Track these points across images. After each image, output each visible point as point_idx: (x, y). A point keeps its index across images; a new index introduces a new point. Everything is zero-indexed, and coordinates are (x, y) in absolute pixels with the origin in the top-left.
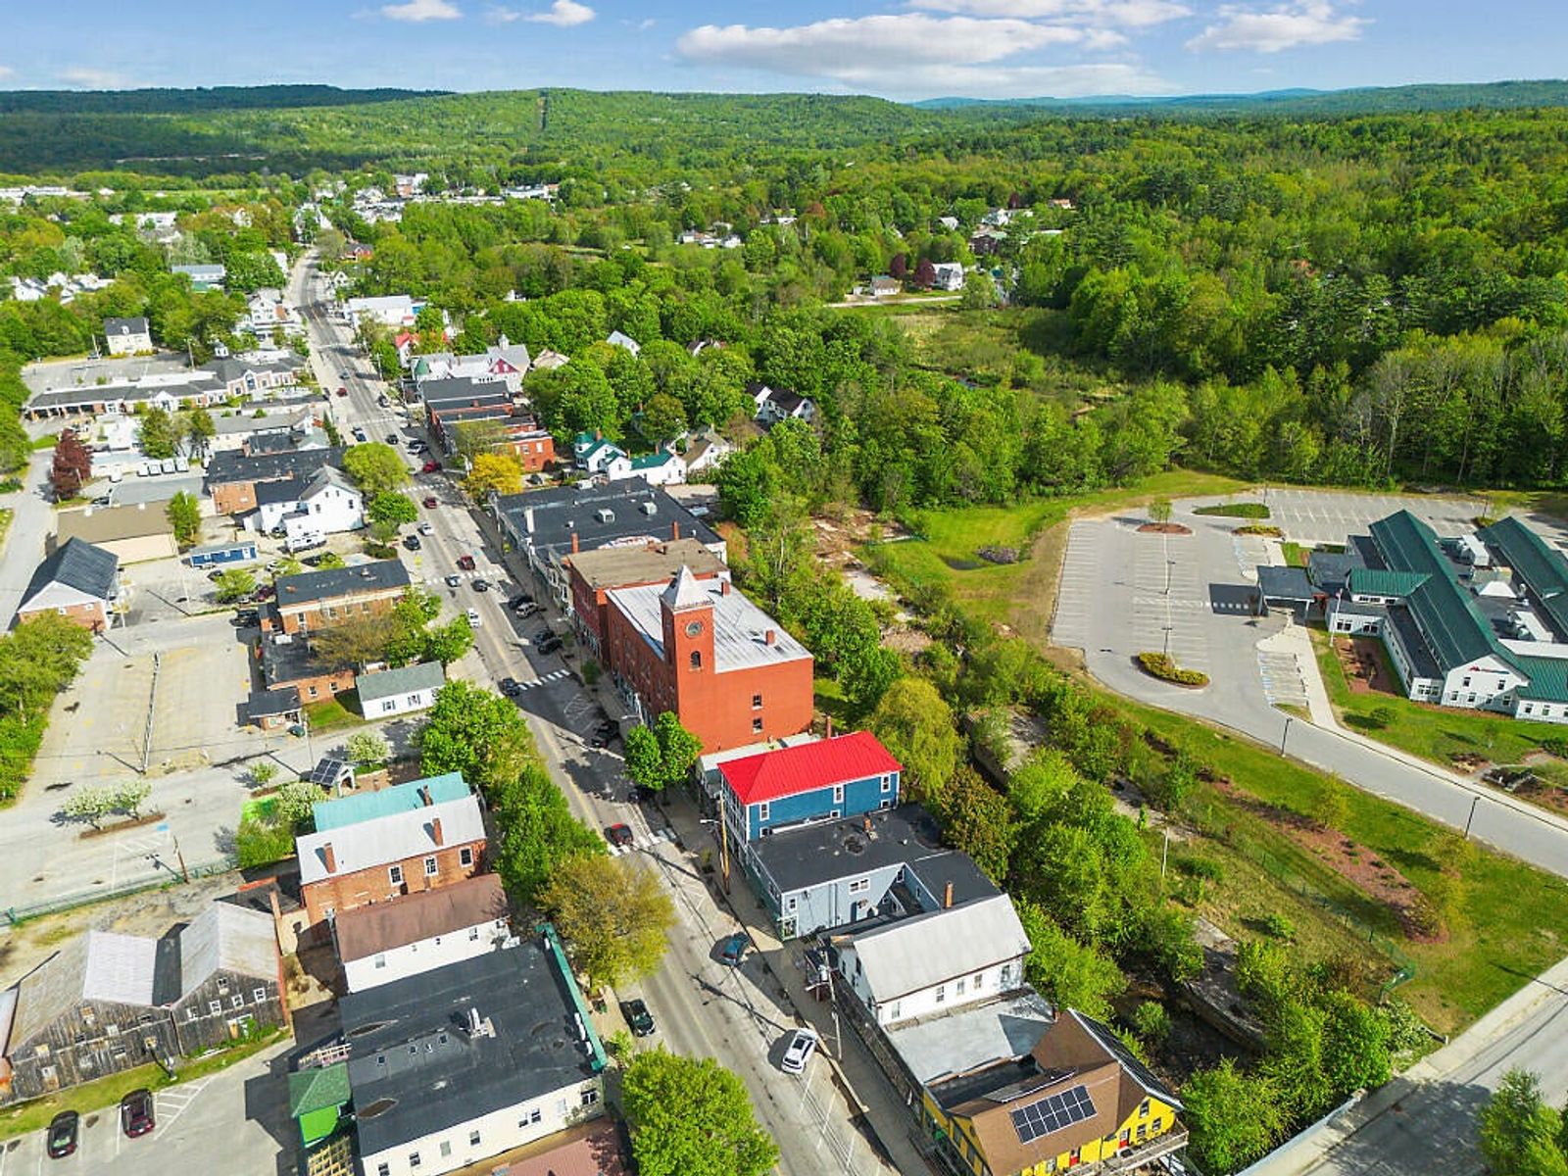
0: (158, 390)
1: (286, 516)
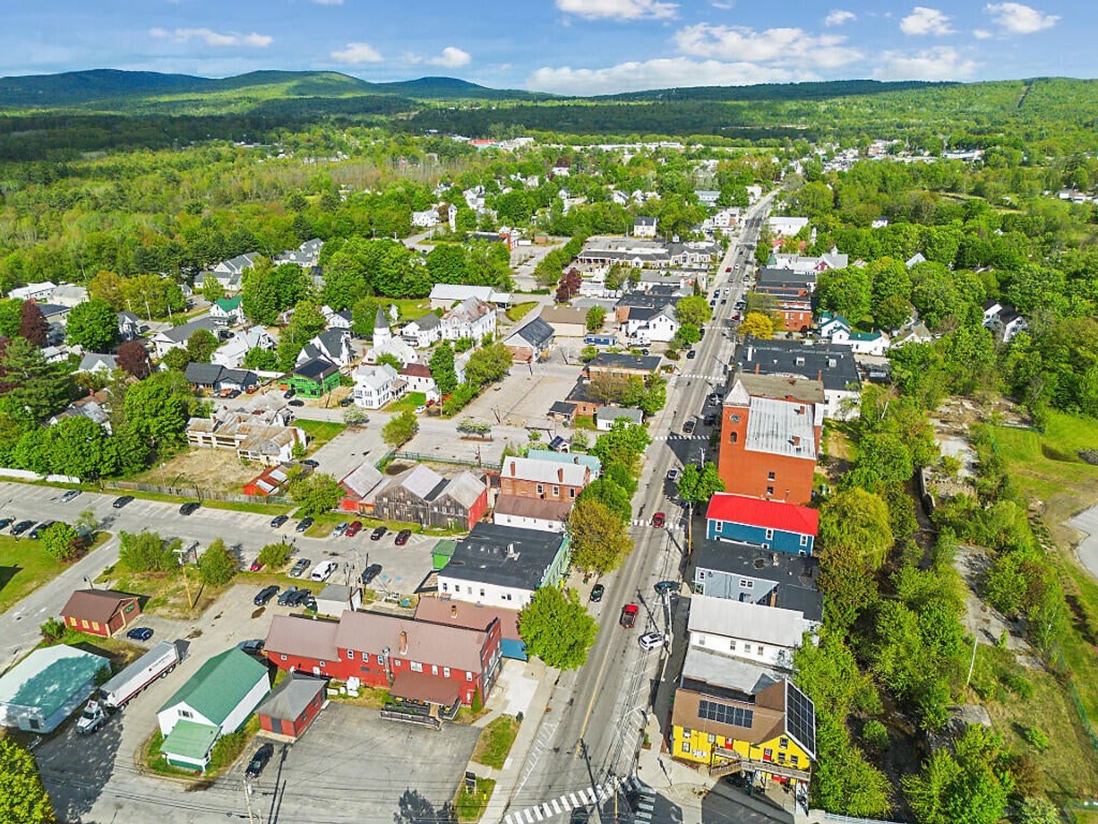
0: (635, 256)
1: (640, 328)
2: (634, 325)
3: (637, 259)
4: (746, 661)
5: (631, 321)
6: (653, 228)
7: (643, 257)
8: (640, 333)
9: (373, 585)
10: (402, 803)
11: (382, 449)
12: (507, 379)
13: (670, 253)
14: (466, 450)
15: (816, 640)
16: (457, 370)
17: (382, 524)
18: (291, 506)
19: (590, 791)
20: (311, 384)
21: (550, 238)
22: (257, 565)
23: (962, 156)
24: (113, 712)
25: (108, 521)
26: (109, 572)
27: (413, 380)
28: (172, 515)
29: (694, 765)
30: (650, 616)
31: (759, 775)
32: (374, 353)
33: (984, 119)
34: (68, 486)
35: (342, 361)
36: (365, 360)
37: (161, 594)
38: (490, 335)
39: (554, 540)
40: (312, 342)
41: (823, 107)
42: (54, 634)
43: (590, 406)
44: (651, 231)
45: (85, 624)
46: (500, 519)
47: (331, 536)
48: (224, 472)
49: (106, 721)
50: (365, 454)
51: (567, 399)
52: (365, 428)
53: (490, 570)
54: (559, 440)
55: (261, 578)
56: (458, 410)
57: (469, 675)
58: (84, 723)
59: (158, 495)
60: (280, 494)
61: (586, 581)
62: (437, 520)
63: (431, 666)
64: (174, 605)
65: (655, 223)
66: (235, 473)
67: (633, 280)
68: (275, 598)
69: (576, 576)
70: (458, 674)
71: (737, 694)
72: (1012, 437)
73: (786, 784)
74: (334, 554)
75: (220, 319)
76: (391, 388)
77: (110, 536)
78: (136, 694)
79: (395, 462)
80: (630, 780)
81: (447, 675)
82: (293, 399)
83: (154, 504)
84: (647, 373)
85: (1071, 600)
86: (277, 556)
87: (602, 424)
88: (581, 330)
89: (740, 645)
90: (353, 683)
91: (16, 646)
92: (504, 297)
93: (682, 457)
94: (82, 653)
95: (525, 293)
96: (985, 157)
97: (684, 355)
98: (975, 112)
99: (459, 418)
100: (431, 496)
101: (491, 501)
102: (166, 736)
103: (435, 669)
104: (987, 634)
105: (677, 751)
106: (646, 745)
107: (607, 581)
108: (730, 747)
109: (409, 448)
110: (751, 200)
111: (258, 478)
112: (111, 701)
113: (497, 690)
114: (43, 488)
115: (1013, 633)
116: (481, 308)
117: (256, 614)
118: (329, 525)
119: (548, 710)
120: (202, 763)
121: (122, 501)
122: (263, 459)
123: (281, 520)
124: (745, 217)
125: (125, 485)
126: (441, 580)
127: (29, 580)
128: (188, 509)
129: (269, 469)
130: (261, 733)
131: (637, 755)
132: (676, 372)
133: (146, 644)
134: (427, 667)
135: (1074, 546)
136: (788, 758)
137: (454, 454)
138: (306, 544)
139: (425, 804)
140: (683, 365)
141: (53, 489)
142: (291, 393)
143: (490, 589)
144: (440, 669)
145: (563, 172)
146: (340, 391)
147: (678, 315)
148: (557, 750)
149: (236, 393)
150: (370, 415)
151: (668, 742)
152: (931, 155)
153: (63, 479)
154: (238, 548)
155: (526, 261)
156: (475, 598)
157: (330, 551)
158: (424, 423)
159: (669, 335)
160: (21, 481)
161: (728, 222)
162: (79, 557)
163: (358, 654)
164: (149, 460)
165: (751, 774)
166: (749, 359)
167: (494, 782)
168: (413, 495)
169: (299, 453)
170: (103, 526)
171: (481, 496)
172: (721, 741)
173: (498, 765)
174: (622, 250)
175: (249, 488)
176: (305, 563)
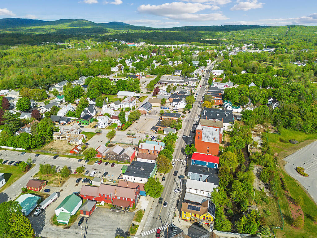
2: (174, 104)
3: (175, 83)
4: (200, 195)
5: (173, 103)
6: (180, 73)
7: (177, 82)
8: (176, 106)
9: (106, 177)
10: (116, 231)
11: (106, 140)
12: (139, 119)
13: (184, 81)
14: (129, 140)
15: (217, 190)
16: (126, 118)
17: (107, 161)
18: (83, 156)
19: (162, 227)
20: (86, 121)
21: (151, 76)
22: (75, 172)
23: (268, 50)
24: (43, 210)
25: (34, 161)
26: (37, 174)
27: (114, 120)
28: (51, 159)
29: (186, 220)
30: (177, 184)
31: (202, 223)
32: (102, 113)
33: (276, 38)
34: (22, 151)
35: (94, 114)
36: (101, 115)
37: (51, 180)
38: (135, 106)
39: (152, 165)
40: (85, 109)
41: (230, 33)
42: (25, 191)
43: (162, 127)
44: (180, 74)
45: (33, 188)
46: (139, 160)
47: (94, 164)
48: (64, 147)
49: (41, 212)
50: (102, 141)
51: (156, 125)
52: (101, 134)
53: (137, 173)
54: (154, 137)
55: (77, 176)
56: (127, 129)
57: (132, 200)
58: (36, 213)
59: (47, 153)
60: (80, 153)
61: (161, 175)
62: (122, 160)
63: (122, 198)
64: (55, 183)
65: (180, 72)
66: (67, 147)
67: (174, 90)
68: (81, 181)
69: (158, 174)
70: (129, 200)
71: (197, 204)
72: (272, 136)
73: (208, 225)
74: (95, 169)
75: (58, 101)
76: (108, 122)
77: (35, 165)
78: (48, 206)
79: (110, 144)
80: (171, 224)
81: (127, 200)
82: (81, 125)
83: (46, 156)
84: (177, 118)
85: (281, 179)
86: (81, 170)
87: (165, 133)
88: (160, 105)
89: (198, 191)
90: (103, 202)
91: (14, 194)
92: (138, 95)
93: (186, 142)
94: (34, 196)
95: (144, 93)
96: (275, 51)
97: (187, 112)
98: (274, 36)
99: (126, 131)
100: (121, 153)
101: (136, 155)
102: (57, 216)
103: (123, 198)
104: (260, 188)
105: (183, 217)
106: (175, 216)
107: (166, 176)
108: (195, 216)
109: (113, 140)
110: (208, 64)
111: (74, 149)
112: (43, 208)
113: (139, 203)
114: (15, 152)
115: (266, 188)
116: (132, 99)
117: (77, 185)
118: (93, 161)
119: (151, 208)
120: (67, 222)
121: (38, 155)
122: (74, 143)
123: (81, 160)
124: (206, 69)
125: (38, 150)
126: (124, 176)
127: (15, 177)
128: (56, 157)
129: (76, 146)
130: (81, 215)
131: (173, 219)
132: (185, 117)
133: (49, 193)
134: (121, 198)
135: (284, 165)
136: (208, 218)
137: (126, 141)
138: (88, 167)
139: (122, 231)
140: (187, 115)
141: (18, 152)
142: (80, 124)
143: (136, 178)
144: (125, 198)
145: (154, 54)
146: (94, 123)
147: (186, 101)
148: (154, 218)
149: (65, 124)
150: (102, 130)
151: (181, 215)
152: (260, 50)
153: (21, 149)
154: (70, 168)
155: (144, 83)
156: (133, 181)
158: (117, 132)
159: (184, 107)
160: (9, 149)
161: (201, 71)
162: (28, 171)
163: (104, 195)
164: (43, 144)
165: (200, 222)
166: (205, 114)
167: (138, 226)
168: (115, 154)
169: (84, 141)
170: (33, 162)
171: (133, 153)
172: (193, 215)
173: (139, 221)
174: (171, 80)
175: (71, 151)
176: (88, 172)
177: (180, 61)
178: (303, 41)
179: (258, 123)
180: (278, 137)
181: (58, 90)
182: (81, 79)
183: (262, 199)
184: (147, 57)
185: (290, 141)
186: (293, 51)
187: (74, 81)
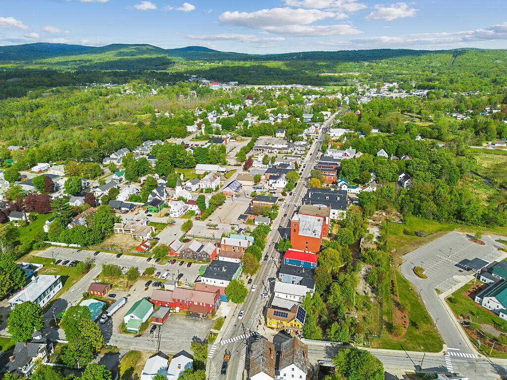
1: (273, 183)
2: (271, 181)
3: (276, 150)
4: (290, 300)
7: (278, 149)
8: (273, 185)
9: (181, 280)
10: (193, 339)
11: (181, 234)
12: (224, 204)
13: (289, 147)
14: (209, 233)
15: (312, 295)
16: (206, 203)
17: (182, 260)
18: (152, 254)
19: (244, 335)
20: (155, 208)
21: (243, 138)
22: (144, 274)
24: (109, 317)
25: (93, 260)
26: (98, 277)
27: (190, 206)
28: (113, 258)
29: (272, 328)
30: (265, 288)
31: (290, 330)
32: (176, 196)
34: (77, 248)
35: (164, 198)
36: (173, 199)
37: (116, 283)
38: (218, 186)
39: (236, 266)
40: (153, 191)
42: (86, 296)
43: (253, 216)
44: (283, 135)
45: (96, 293)
46: (221, 259)
47: (166, 264)
48: (128, 242)
49: (108, 320)
50: (175, 235)
51: (245, 213)
52: (174, 225)
53: (217, 275)
54: (241, 230)
55: (146, 278)
56: (207, 218)
57: (211, 306)
58: (102, 320)
59: (108, 251)
60: (148, 250)
61: (247, 278)
62: (200, 259)
63: (200, 303)
64: (120, 287)
65: (285, 132)
66: (132, 243)
67: (273, 162)
68: (151, 284)
69: (244, 276)
70: (208, 305)
71: (286, 309)
73: (297, 333)
74: (168, 270)
75: (116, 180)
76: (183, 209)
77: (95, 265)
78: (115, 313)
79: (185, 238)
80: (255, 332)
81: (205, 306)
82: (148, 214)
83: (107, 254)
84: (273, 203)
85: (392, 281)
86: (150, 271)
87: (256, 223)
88: (252, 183)
89: (289, 296)
90: (177, 309)
91: (75, 300)
92: (223, 169)
93: (282, 235)
94: (98, 301)
95: (232, 165)
96: (428, 94)
97: (288, 194)
98: (432, 67)
99: (207, 221)
100: (198, 251)
101: (218, 252)
102: (126, 324)
103: (201, 304)
104: (364, 292)
105: (268, 325)
106: (260, 324)
107: (253, 278)
108: (282, 323)
109: (190, 233)
110: (326, 118)
111: (141, 245)
112: (109, 314)
113: (219, 310)
114: (68, 249)
115: (372, 292)
116: (215, 176)
117: (146, 289)
118: (165, 261)
119: (233, 315)
120: (138, 330)
121: (97, 253)
122: (141, 237)
123: (150, 259)
124: (323, 127)
125: (98, 247)
126: (202, 278)
127: (73, 280)
128: (119, 256)
129: (144, 242)
130: (153, 322)
131: (257, 327)
132: (285, 201)
133: (115, 299)
134: (199, 303)
135: (400, 265)
136: (297, 325)
137: (205, 234)
138: (159, 267)
139: (199, 339)
140: (288, 198)
141: (72, 249)
142: (147, 211)
143: (217, 280)
144: (203, 304)
145: (249, 103)
146: (164, 210)
147: (287, 178)
148: (235, 326)
149: (127, 212)
150: (176, 220)
151: (266, 323)
153: (75, 245)
154: (137, 269)
155: (233, 149)
156: (212, 284)
157: (166, 269)
158: (196, 223)
159: (284, 186)
160: (60, 246)
162: (87, 272)
163: (179, 300)
164: (103, 239)
165: (287, 330)
166: (310, 197)
167: (218, 334)
168: (192, 251)
169: (153, 235)
170: (92, 262)
171: (214, 251)
172: (279, 321)
173: (219, 329)
174: (269, 146)
175: (138, 248)
176: (159, 273)
177: (286, 114)
178: (477, 75)
179: (380, 209)
180: (402, 227)
181: (115, 162)
182: (146, 145)
183: (364, 305)
184: (238, 107)
185: (416, 234)
186: (456, 93)
187: (136, 148)
